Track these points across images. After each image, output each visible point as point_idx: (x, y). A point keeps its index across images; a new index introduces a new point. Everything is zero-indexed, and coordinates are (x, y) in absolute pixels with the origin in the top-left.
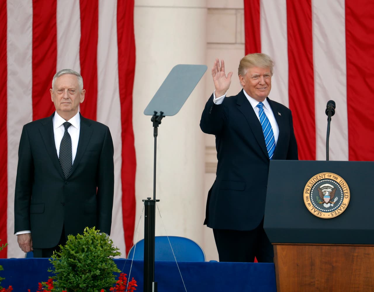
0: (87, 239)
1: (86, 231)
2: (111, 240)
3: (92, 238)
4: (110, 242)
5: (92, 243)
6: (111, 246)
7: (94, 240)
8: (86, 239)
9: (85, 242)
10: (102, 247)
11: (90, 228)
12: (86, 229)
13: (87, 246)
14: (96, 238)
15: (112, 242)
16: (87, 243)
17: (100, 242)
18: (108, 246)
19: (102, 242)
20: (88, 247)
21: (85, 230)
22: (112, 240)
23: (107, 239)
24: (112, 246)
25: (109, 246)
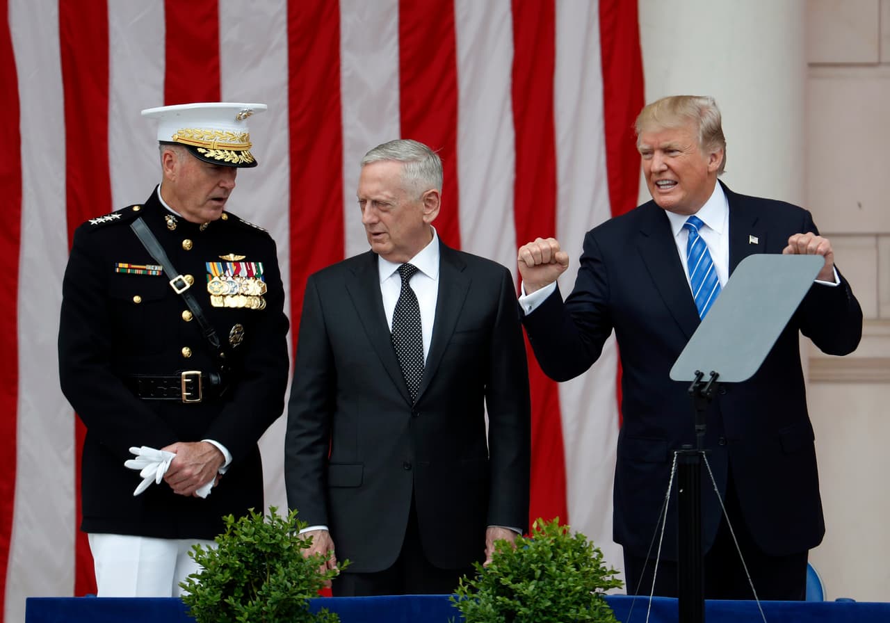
0: (540, 549)
1: (538, 528)
2: (598, 551)
3: (553, 544)
4: (595, 555)
5: (553, 558)
6: (599, 565)
7: (558, 550)
8: (539, 546)
9: (535, 555)
10: (577, 567)
11: (548, 522)
12: (538, 523)
13: (540, 565)
14: (562, 546)
15: (601, 556)
16: (539, 558)
17: (573, 554)
18: (591, 565)
19: (577, 554)
20: (543, 566)
21: (535, 525)
22: (601, 550)
23: (587, 548)
24: (602, 565)
25: (594, 565)
